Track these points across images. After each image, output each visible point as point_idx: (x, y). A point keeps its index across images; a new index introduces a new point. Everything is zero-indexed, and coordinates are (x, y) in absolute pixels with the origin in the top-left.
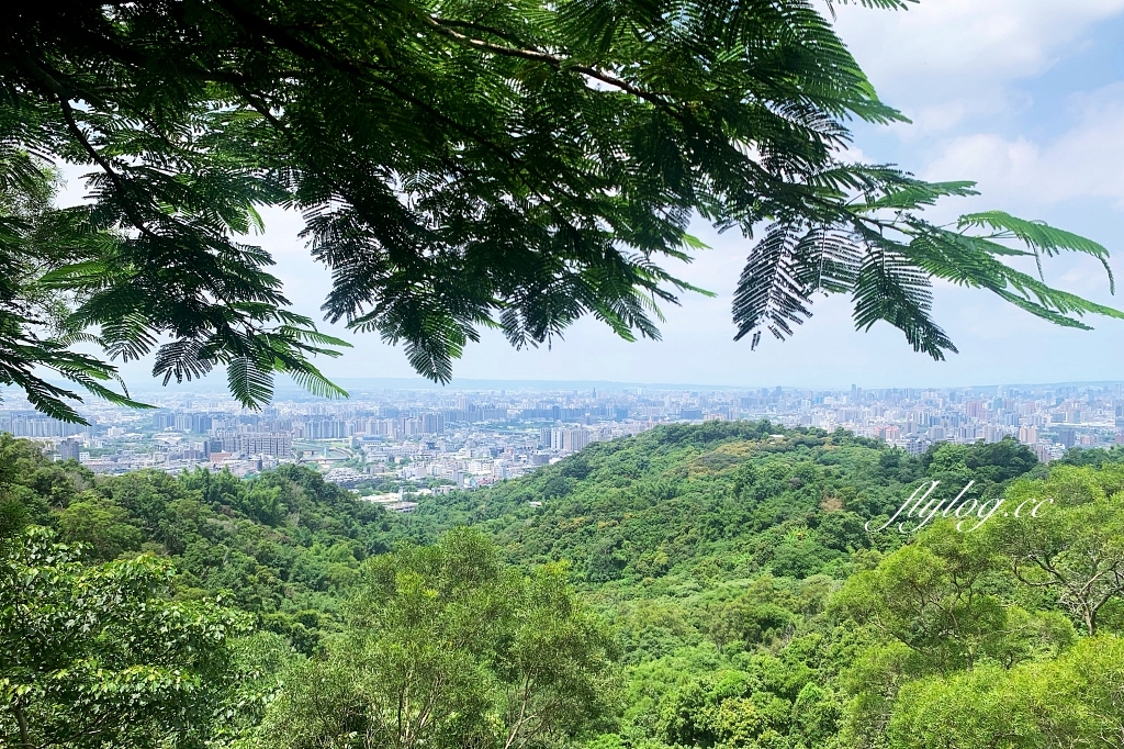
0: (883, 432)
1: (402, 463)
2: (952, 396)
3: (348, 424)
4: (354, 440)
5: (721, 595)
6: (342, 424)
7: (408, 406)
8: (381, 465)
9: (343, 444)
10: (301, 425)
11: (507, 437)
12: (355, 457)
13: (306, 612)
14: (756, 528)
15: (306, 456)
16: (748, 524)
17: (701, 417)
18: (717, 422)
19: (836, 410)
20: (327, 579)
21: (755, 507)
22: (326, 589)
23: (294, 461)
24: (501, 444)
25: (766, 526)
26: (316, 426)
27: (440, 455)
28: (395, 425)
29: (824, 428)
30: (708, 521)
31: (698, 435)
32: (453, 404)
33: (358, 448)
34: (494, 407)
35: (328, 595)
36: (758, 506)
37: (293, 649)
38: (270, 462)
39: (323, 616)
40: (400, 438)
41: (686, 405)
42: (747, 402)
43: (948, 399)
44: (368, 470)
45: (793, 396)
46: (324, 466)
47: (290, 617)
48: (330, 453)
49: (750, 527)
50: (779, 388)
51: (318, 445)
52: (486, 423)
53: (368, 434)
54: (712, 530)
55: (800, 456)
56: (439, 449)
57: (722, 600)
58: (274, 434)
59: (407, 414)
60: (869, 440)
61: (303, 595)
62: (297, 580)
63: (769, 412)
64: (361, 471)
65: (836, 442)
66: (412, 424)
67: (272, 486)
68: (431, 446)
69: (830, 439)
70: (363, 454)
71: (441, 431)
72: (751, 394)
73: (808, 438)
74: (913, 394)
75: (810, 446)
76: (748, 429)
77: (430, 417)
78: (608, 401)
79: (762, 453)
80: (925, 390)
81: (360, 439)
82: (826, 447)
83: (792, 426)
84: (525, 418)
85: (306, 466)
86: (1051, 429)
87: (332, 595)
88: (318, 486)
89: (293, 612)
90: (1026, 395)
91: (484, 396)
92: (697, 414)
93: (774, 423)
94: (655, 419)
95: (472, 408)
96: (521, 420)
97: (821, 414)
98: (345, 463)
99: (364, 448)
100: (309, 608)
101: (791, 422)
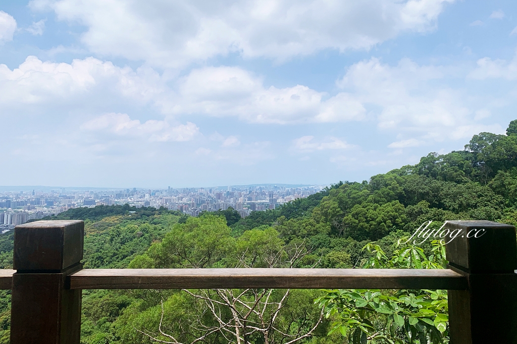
0: (182, 208)
2: (210, 191)
14: (120, 258)
16: (116, 257)
17: (95, 204)
18: (103, 206)
19: (161, 198)
21: (120, 248)
25: (125, 257)
29: (155, 207)
30: (95, 257)
31: (92, 213)
41: (87, 198)
42: (119, 195)
45: (141, 192)
50: (135, 189)
54: (97, 262)
55: (143, 221)
60: (175, 212)
63: (130, 200)
65: (160, 213)
69: (158, 212)
72: (121, 192)
73: (147, 212)
74: (193, 190)
75: (148, 216)
76: (118, 209)
78: (42, 197)
79: (125, 221)
80: (199, 188)
82: (155, 216)
83: (140, 207)
86: (248, 204)
90: (238, 190)
92: (93, 202)
93: (131, 205)
94: (69, 205)
97: (154, 200)
101: (139, 204)
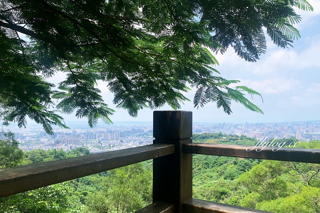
0: (255, 136)
1: (113, 146)
2: (276, 125)
3: (97, 135)
4: (99, 140)
5: (209, 186)
6: (95, 135)
7: (115, 130)
8: (107, 147)
9: (95, 141)
10: (83, 136)
11: (144, 138)
12: (99, 145)
13: (84, 192)
14: (218, 165)
15: (85, 145)
16: (216, 164)
17: (202, 132)
18: (206, 133)
19: (241, 130)
20: (91, 182)
21: (218, 159)
22: (90, 185)
23: (81, 146)
24: (142, 140)
25: (221, 164)
26: (87, 136)
27: (124, 144)
28: (111, 135)
29: (238, 135)
30: (204, 163)
31: (201, 137)
32: (128, 129)
33: (100, 142)
34: (140, 129)
35: (91, 186)
36: (219, 158)
37: (80, 203)
38: (74, 146)
39: (89, 193)
40: (112, 139)
41: (197, 128)
42: (215, 127)
43: (274, 126)
44: (103, 149)
45: (228, 125)
46: (90, 148)
47: (80, 193)
48: (92, 144)
49: (217, 165)
50: (224, 123)
51: (88, 141)
52: (138, 134)
53: (103, 138)
54: (205, 166)
55: (231, 143)
56: (124, 142)
57: (209, 187)
58: (75, 138)
59: (114, 132)
60: (251, 138)
61: (83, 186)
62: (82, 182)
63: (221, 130)
64: (101, 149)
65: (242, 139)
66: (116, 135)
67: (75, 154)
68: (122, 141)
69: (240, 138)
70: (101, 144)
71: (124, 137)
72: (216, 125)
73: (233, 138)
74: (264, 124)
75: (234, 140)
76: (215, 135)
77: (121, 133)
79: (220, 143)
80: (267, 124)
81: (100, 139)
82: (239, 141)
83: (228, 134)
84: (149, 133)
85: (84, 148)
86: (305, 135)
87: (92, 186)
88: (88, 154)
89: (80, 191)
90: (297, 125)
91: (137, 126)
92: (200, 131)
93: (223, 133)
95: (134, 130)
96: (148, 133)
97: (237, 131)
98: (96, 147)
99: (102, 142)
100: (85, 190)
101: (228, 133)
